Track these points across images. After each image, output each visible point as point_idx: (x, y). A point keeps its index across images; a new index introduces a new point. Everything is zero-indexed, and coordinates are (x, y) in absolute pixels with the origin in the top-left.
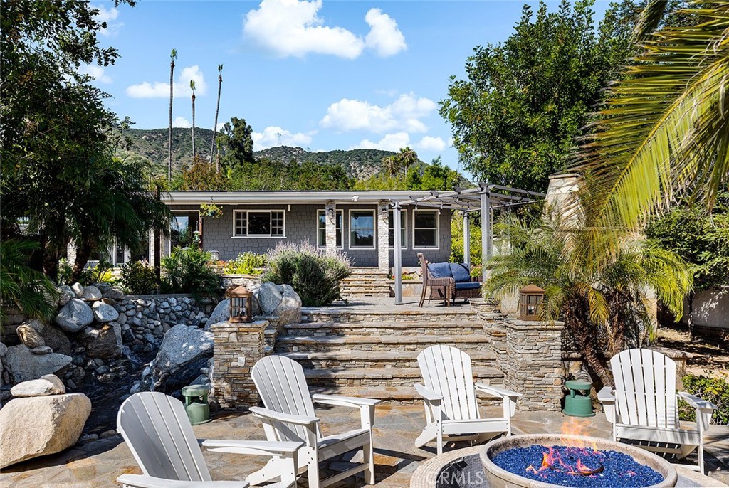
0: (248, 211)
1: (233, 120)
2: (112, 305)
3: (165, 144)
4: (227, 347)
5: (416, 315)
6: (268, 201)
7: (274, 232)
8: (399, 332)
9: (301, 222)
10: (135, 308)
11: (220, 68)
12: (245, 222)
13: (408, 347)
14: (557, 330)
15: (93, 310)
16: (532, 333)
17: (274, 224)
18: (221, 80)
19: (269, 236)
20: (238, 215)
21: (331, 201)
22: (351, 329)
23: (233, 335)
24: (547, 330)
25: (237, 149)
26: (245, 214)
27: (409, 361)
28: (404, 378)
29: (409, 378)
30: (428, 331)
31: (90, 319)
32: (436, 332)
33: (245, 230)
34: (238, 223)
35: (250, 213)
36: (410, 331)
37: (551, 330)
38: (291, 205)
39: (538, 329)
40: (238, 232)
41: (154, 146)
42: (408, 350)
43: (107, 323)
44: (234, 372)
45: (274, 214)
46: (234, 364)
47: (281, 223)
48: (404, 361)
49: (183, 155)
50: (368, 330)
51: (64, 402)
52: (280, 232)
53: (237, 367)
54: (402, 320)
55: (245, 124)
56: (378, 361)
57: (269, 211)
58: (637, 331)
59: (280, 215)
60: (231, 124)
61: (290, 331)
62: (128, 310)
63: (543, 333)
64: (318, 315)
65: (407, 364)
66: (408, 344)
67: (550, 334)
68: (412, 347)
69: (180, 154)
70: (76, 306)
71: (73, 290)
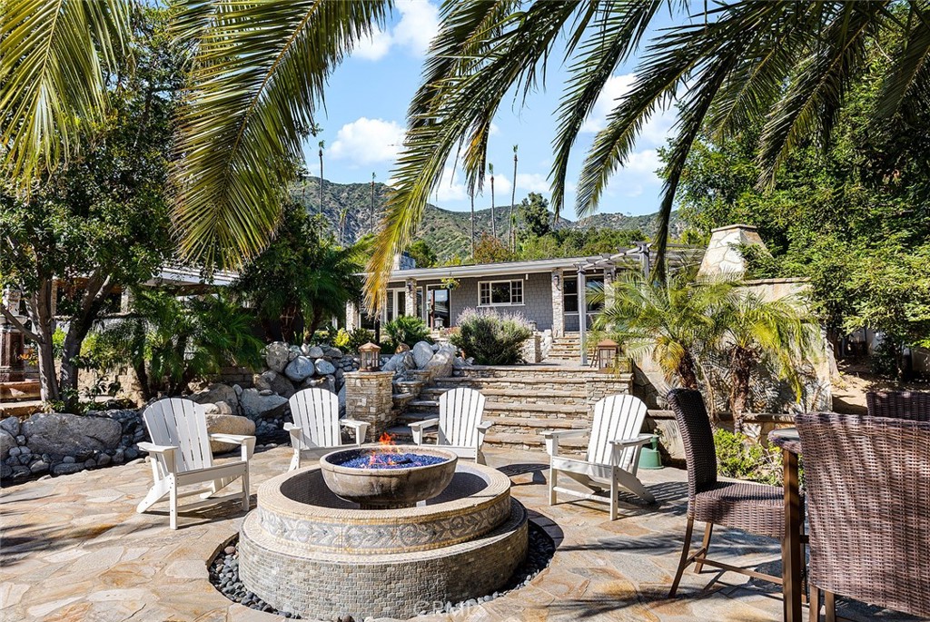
0: (491, 282)
1: (530, 195)
2: (330, 361)
3: (489, 223)
4: (354, 390)
5: (553, 372)
6: (501, 272)
7: (514, 300)
8: (530, 387)
9: (538, 289)
10: (351, 365)
11: (515, 149)
12: (488, 292)
13: (529, 399)
14: (624, 382)
15: (315, 366)
16: (599, 385)
17: (514, 292)
18: (516, 160)
19: (509, 304)
20: (483, 286)
21: (558, 268)
22: (488, 383)
23: (358, 381)
24: (614, 382)
25: (533, 223)
26: (488, 284)
27: (520, 411)
28: (506, 425)
29: (510, 426)
30: (556, 386)
31: (311, 372)
32: (565, 387)
33: (488, 299)
34: (483, 294)
35: (493, 284)
36: (539, 386)
37: (619, 382)
38: (529, 274)
39: (605, 382)
40: (483, 302)
41: (479, 226)
42: (529, 402)
43: (324, 375)
44: (359, 410)
45: (514, 284)
46: (359, 404)
47: (520, 292)
48: (516, 411)
49: (505, 232)
50: (502, 384)
51: (217, 419)
52: (520, 300)
53: (360, 407)
54: (540, 377)
55: (542, 198)
56: (494, 410)
57: (509, 281)
58: (804, 393)
59: (520, 283)
60: (528, 200)
61: (439, 384)
62: (345, 366)
63: (610, 386)
64: (469, 370)
65: (518, 414)
66: (529, 397)
67: (617, 386)
68: (532, 400)
69: (502, 231)
70: (300, 361)
71: (301, 349)
